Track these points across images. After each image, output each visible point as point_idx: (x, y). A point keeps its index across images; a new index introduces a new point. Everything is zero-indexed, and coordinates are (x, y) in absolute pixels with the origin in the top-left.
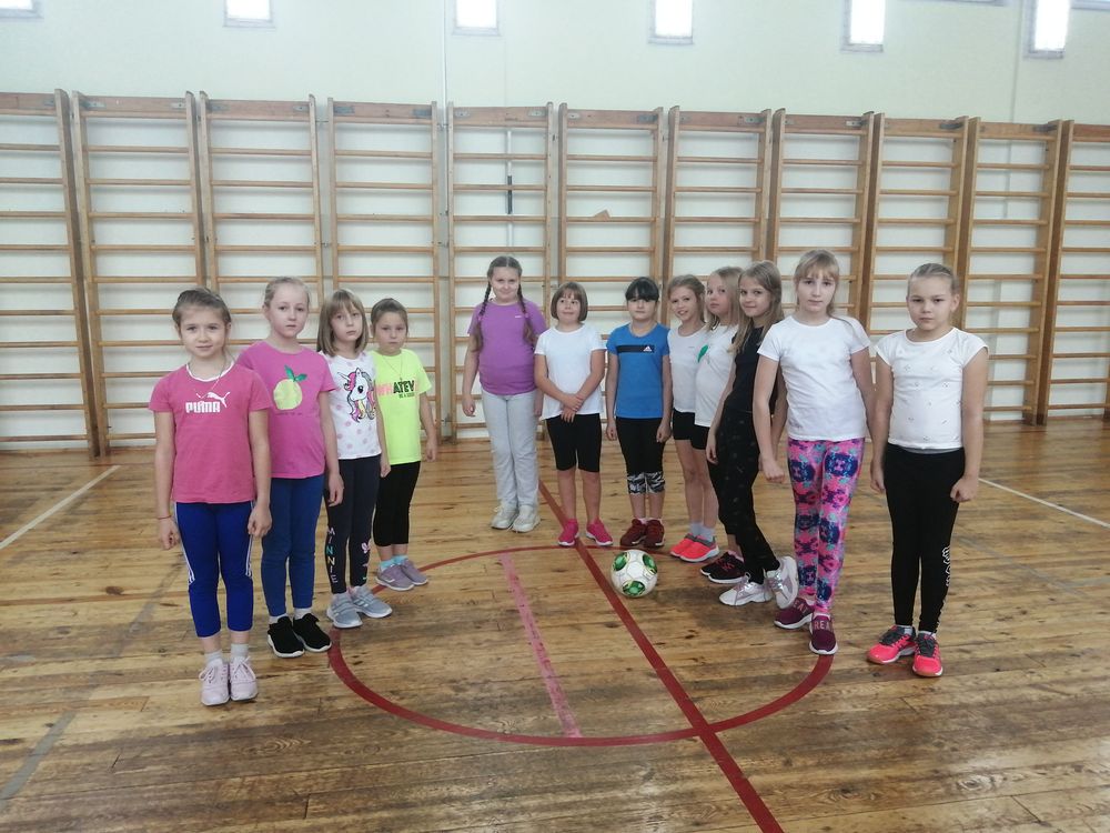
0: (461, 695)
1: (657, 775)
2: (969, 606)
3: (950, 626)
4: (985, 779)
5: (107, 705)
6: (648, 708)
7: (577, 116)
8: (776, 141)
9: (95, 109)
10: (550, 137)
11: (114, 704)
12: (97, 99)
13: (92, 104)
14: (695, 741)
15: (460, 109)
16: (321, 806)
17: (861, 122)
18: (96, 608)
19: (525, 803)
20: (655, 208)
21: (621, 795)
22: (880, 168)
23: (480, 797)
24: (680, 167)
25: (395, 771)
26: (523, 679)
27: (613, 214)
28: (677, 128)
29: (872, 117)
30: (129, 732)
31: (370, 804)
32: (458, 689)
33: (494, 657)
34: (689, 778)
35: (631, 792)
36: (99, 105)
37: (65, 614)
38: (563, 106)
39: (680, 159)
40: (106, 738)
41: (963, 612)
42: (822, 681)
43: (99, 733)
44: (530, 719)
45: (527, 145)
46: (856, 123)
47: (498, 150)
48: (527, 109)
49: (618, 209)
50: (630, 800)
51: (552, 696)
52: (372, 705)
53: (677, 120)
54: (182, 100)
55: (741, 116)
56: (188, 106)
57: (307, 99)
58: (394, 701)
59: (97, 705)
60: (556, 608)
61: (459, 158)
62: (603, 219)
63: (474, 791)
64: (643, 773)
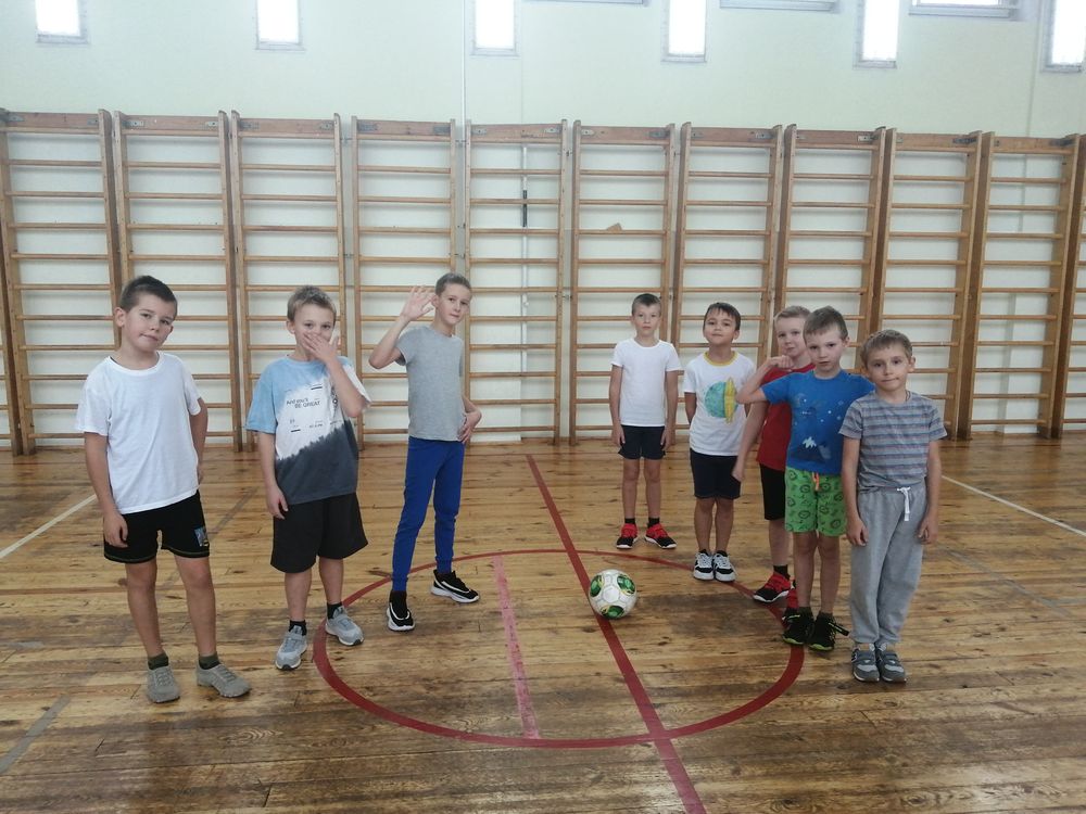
0: (432, 693)
1: (606, 778)
2: (948, 621)
3: (924, 640)
4: (931, 796)
5: (101, 691)
6: (609, 713)
7: (590, 132)
8: (787, 156)
10: (564, 152)
11: (107, 691)
12: (138, 118)
13: (132, 123)
14: (649, 746)
15: (478, 126)
16: (281, 795)
17: (873, 137)
18: (106, 599)
19: (473, 801)
20: (667, 222)
21: (567, 796)
22: (891, 182)
23: (433, 793)
24: (690, 181)
25: (355, 765)
26: (492, 680)
27: (625, 227)
28: (688, 143)
29: (884, 132)
30: (116, 717)
31: (326, 796)
32: (430, 688)
33: (469, 657)
34: (636, 782)
35: (577, 795)
37: (78, 603)
38: (577, 123)
39: (691, 174)
40: (93, 723)
41: (941, 627)
42: (786, 692)
43: (90, 718)
44: (493, 719)
45: (542, 160)
46: (868, 138)
47: (515, 165)
48: (544, 126)
49: (631, 222)
50: (575, 802)
51: (518, 697)
52: (345, 700)
53: (688, 137)
54: (215, 119)
55: (752, 131)
56: (221, 124)
57: (332, 118)
58: (367, 697)
59: (92, 691)
60: (537, 611)
61: (476, 174)
62: (616, 232)
63: (426, 787)
64: (592, 776)
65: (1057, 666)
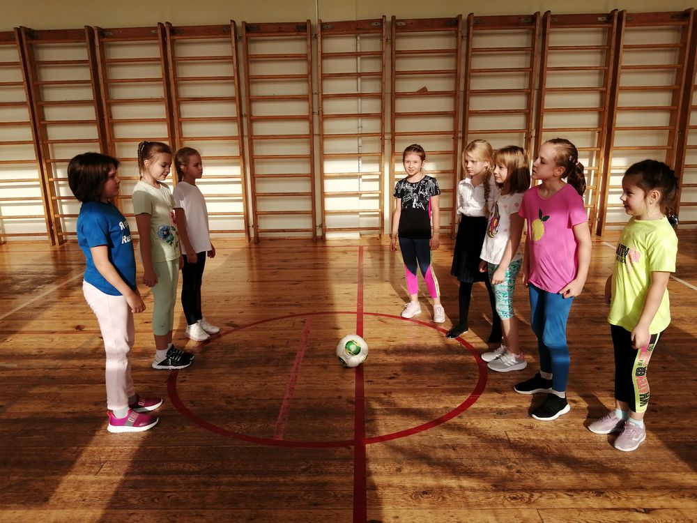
0: (229, 407)
1: (312, 470)
2: (598, 368)
3: (576, 382)
4: (527, 495)
5: (36, 397)
6: (334, 424)
7: (403, 24)
8: (544, 34)
9: (107, 37)
10: (384, 40)
11: (40, 397)
12: (110, 30)
13: (106, 34)
14: (350, 448)
15: (326, 23)
16: (109, 469)
17: (609, 17)
19: (221, 480)
20: (457, 84)
21: (281, 480)
22: (621, 50)
23: (199, 473)
24: (473, 55)
25: (161, 451)
26: (271, 399)
27: (430, 90)
28: (471, 28)
29: (616, 13)
30: (37, 413)
31: (135, 470)
32: (229, 403)
33: (263, 383)
34: (331, 473)
35: (288, 479)
36: (111, 34)
37: (47, 340)
38: (393, 17)
39: (474, 50)
40: (22, 417)
41: (592, 372)
42: (459, 415)
43: (23, 413)
44: (259, 426)
45: (370, 45)
46: (605, 19)
47: (353, 50)
48: (370, 21)
49: (434, 85)
50: (285, 484)
51: (281, 411)
52: (175, 408)
53: (472, 23)
54: (155, 28)
55: (519, 17)
56: (159, 32)
57: (229, 23)
58: (188, 407)
59: (32, 397)
60: (321, 353)
61: (325, 56)
62: (423, 93)
63: (194, 468)
64: (303, 467)
65: (665, 404)
